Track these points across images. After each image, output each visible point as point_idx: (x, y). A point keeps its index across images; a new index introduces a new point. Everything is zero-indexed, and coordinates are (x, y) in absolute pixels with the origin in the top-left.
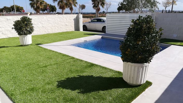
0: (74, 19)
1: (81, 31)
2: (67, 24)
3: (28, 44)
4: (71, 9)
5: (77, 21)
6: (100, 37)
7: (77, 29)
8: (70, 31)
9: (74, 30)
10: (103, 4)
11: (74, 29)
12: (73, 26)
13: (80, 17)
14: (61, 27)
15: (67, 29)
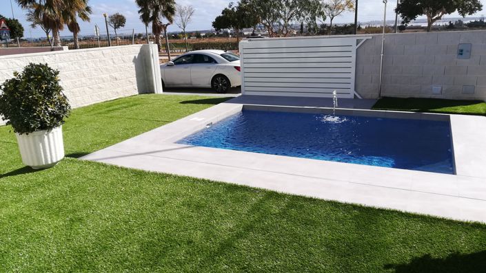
0: (135, 60)
1: (158, 95)
2: (116, 75)
4: (74, 28)
5: (143, 65)
7: (146, 87)
8: (127, 95)
9: (137, 93)
11: (136, 88)
12: (134, 79)
13: (151, 53)
14: (100, 88)
15: (119, 90)
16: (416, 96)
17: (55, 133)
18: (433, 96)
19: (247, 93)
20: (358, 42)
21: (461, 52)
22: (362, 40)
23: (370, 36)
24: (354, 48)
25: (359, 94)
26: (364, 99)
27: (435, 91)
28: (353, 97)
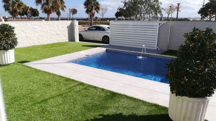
0: (68, 27)
1: (77, 42)
2: (59, 33)
3: (9, 63)
5: (71, 29)
6: (104, 49)
7: (72, 39)
8: (63, 41)
9: (68, 41)
10: (98, 8)
11: (68, 39)
12: (67, 35)
13: (75, 24)
14: (51, 37)
17: (10, 52)
19: (112, 44)
20: (160, 24)
22: (161, 23)
23: (165, 22)
24: (158, 27)
26: (161, 50)
28: (156, 49)
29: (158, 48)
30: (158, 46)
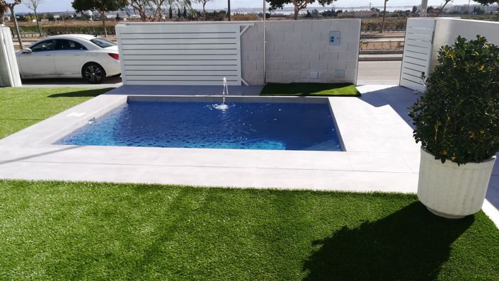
16: (297, 81)
18: (311, 81)
19: (129, 83)
20: (241, 28)
21: (332, 40)
22: (245, 27)
23: (252, 23)
24: (238, 34)
25: (246, 81)
26: (250, 86)
27: (312, 76)
28: (240, 84)
29: (243, 81)
30: (242, 77)
